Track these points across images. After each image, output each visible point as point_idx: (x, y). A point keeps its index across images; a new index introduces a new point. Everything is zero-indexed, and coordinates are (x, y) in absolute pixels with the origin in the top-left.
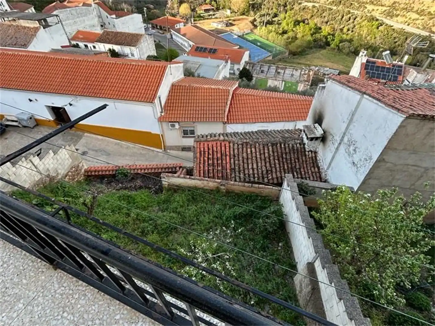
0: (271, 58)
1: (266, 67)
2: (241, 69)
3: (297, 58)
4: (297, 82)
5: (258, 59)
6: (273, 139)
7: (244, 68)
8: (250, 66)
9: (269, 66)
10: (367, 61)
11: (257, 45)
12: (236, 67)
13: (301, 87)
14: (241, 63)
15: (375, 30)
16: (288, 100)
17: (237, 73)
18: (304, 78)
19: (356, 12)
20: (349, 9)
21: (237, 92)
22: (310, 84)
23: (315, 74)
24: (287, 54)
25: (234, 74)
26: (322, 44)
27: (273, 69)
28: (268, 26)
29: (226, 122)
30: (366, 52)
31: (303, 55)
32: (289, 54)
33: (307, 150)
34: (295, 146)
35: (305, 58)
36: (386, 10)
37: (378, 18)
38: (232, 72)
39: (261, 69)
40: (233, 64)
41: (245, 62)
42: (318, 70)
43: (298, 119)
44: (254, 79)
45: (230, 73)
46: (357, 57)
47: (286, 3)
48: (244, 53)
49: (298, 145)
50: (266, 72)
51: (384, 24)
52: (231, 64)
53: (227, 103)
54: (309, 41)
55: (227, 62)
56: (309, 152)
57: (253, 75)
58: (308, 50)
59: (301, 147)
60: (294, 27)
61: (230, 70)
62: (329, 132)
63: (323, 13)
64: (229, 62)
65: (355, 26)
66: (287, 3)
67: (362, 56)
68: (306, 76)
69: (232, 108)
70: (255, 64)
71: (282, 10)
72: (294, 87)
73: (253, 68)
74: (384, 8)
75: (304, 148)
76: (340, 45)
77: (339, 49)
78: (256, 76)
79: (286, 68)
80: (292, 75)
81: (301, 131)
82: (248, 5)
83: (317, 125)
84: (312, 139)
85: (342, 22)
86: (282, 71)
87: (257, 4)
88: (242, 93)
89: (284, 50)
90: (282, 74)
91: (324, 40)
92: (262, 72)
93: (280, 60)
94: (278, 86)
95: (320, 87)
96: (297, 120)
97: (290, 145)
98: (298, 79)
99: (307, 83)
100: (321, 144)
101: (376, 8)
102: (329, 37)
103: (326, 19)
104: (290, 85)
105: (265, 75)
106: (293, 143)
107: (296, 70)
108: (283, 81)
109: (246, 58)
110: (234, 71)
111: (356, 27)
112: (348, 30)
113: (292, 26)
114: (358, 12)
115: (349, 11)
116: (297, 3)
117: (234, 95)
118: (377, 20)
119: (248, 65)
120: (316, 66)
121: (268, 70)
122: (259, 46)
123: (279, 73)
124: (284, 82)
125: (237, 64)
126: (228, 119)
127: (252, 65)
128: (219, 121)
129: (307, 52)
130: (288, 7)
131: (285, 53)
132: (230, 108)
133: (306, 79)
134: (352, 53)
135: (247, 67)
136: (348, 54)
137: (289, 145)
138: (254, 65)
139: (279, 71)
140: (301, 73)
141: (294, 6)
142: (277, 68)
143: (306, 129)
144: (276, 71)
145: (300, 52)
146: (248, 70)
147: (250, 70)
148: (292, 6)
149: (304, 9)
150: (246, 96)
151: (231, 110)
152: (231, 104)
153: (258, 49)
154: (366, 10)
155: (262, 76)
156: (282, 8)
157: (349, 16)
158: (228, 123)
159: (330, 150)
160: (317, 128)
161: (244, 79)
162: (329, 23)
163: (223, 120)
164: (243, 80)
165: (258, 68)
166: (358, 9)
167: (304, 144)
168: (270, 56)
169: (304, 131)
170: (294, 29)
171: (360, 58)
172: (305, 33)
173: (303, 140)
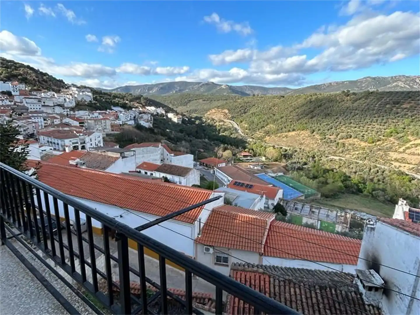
0: (303, 198)
1: (300, 205)
2: (275, 204)
3: (330, 201)
4: (335, 223)
5: (291, 198)
6: (321, 281)
7: (278, 204)
8: (283, 203)
9: (303, 205)
10: (410, 210)
11: (289, 186)
12: (270, 202)
13: (339, 228)
14: (275, 199)
15: (408, 183)
16: (330, 239)
17: (271, 207)
18: (341, 220)
19: (383, 167)
20: (374, 164)
21: (275, 224)
22: (348, 226)
23: (351, 218)
24: (319, 196)
25: (268, 208)
26: (354, 191)
27: (307, 208)
28: (299, 171)
29: (262, 254)
30: (405, 202)
31: (336, 199)
32: (321, 196)
33: (366, 303)
34: (350, 294)
35: (338, 201)
36: (414, 168)
37: (407, 173)
38: (266, 206)
39: (295, 206)
40: (268, 199)
41: (279, 198)
42: (354, 214)
43: (345, 262)
44: (288, 215)
45: (265, 207)
46: (396, 205)
47: (314, 156)
48: (278, 190)
49: (353, 294)
50: (300, 210)
51: (415, 178)
52: (266, 199)
53: (264, 233)
54: (341, 187)
55: (262, 197)
56: (369, 305)
57: (287, 211)
58: (341, 194)
59: (357, 298)
60: (324, 174)
61: (265, 204)
62: (393, 283)
63: (350, 165)
64: (264, 196)
65: (384, 178)
66: (316, 156)
67: (402, 204)
68: (343, 218)
69: (269, 239)
70: (289, 201)
71: (311, 160)
72: (331, 228)
73: (287, 204)
74: (411, 166)
75: (362, 300)
76: (374, 192)
77: (373, 196)
78: (290, 212)
79: (321, 208)
80: (328, 216)
81: (352, 275)
82: (280, 154)
83: (372, 271)
84: (370, 289)
85: (370, 173)
86: (317, 211)
87: (288, 154)
88: (280, 226)
89: (316, 192)
90: (317, 214)
91: (356, 187)
92: (296, 209)
93: (313, 201)
94: (314, 224)
95: (368, 227)
96: (343, 263)
97: (343, 292)
98: (334, 220)
99: (345, 225)
100: (384, 297)
101: (403, 165)
102: (360, 184)
103: (354, 170)
104: (327, 225)
105: (299, 213)
106: (346, 290)
107: (332, 211)
108: (318, 220)
109: (280, 194)
110: (268, 205)
111: (387, 179)
112: (379, 180)
113: (322, 173)
114: (386, 167)
115: (376, 165)
116: (324, 156)
117: (272, 227)
118: (407, 175)
119: (282, 201)
120: (352, 210)
121: (302, 208)
122: (292, 187)
123: (313, 212)
124: (319, 222)
125: (271, 199)
126: (264, 251)
127: (286, 202)
128: (256, 252)
129: (339, 196)
130: (317, 158)
131: (317, 195)
132: (267, 238)
133: (343, 221)
134: (388, 201)
135: (281, 203)
136: (384, 202)
137: (341, 291)
138: (287, 202)
139: (313, 210)
140: (337, 215)
141: (321, 158)
142: (311, 207)
143: (360, 275)
144: (310, 210)
145: (332, 195)
146: (282, 206)
147: (284, 207)
148: (320, 158)
149: (331, 161)
150: (284, 229)
151: (268, 241)
152: (268, 235)
153: (290, 189)
154: (393, 166)
155: (296, 213)
156: (311, 159)
157: (376, 169)
158: (265, 256)
159: (399, 307)
160: (374, 276)
161: (280, 213)
162: (357, 174)
163: (260, 252)
164: (278, 214)
165: (292, 205)
166: (384, 164)
167: (361, 294)
168: (302, 196)
169: (358, 277)
170: (324, 175)
171: (400, 207)
172: (336, 180)
173: (358, 289)
